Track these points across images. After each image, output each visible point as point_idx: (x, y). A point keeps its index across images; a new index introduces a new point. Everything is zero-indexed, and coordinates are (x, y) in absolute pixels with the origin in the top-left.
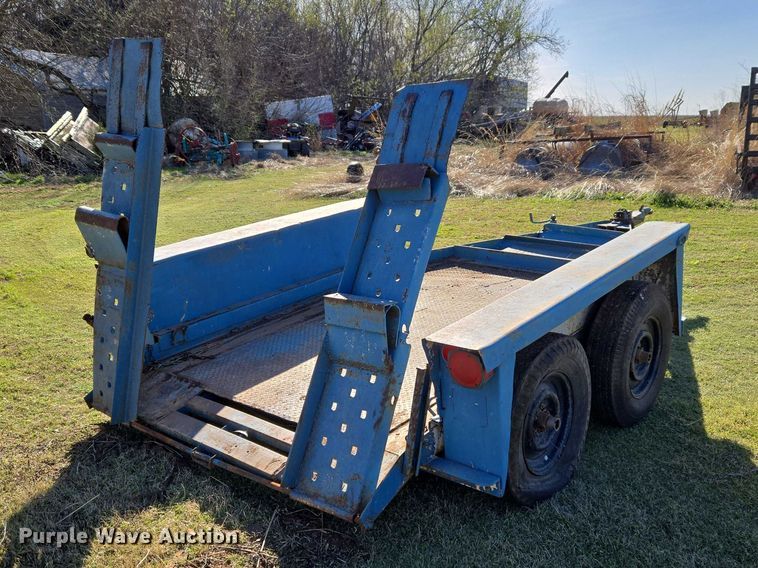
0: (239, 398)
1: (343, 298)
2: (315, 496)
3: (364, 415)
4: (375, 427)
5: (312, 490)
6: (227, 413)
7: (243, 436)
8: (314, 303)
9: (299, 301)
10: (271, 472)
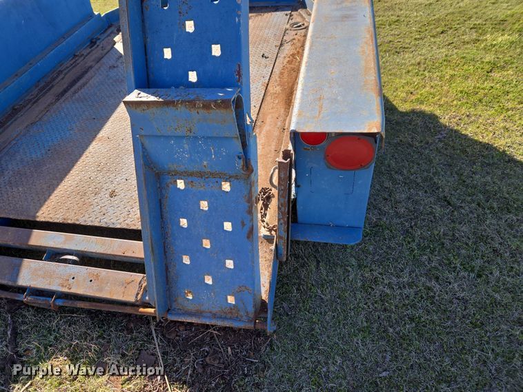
0: (43, 215)
1: (152, 98)
2: (198, 314)
3: (228, 226)
4: (248, 237)
5: (191, 307)
6: (39, 238)
7: (74, 262)
8: (54, 79)
9: (39, 81)
10: (132, 299)
